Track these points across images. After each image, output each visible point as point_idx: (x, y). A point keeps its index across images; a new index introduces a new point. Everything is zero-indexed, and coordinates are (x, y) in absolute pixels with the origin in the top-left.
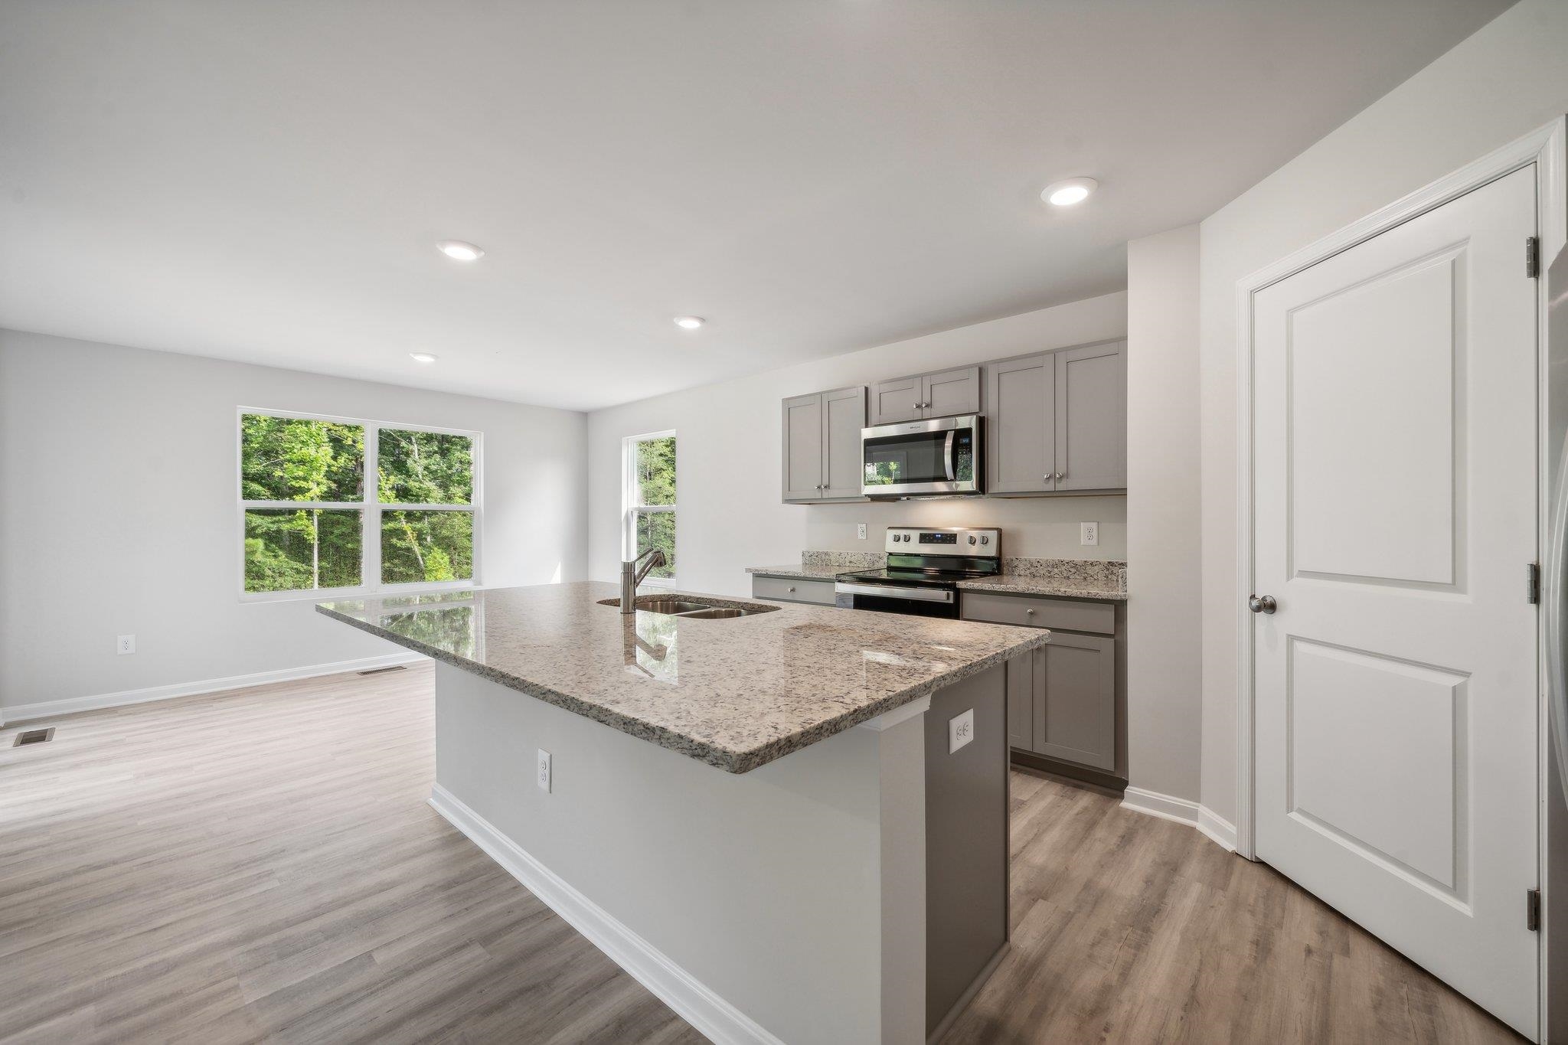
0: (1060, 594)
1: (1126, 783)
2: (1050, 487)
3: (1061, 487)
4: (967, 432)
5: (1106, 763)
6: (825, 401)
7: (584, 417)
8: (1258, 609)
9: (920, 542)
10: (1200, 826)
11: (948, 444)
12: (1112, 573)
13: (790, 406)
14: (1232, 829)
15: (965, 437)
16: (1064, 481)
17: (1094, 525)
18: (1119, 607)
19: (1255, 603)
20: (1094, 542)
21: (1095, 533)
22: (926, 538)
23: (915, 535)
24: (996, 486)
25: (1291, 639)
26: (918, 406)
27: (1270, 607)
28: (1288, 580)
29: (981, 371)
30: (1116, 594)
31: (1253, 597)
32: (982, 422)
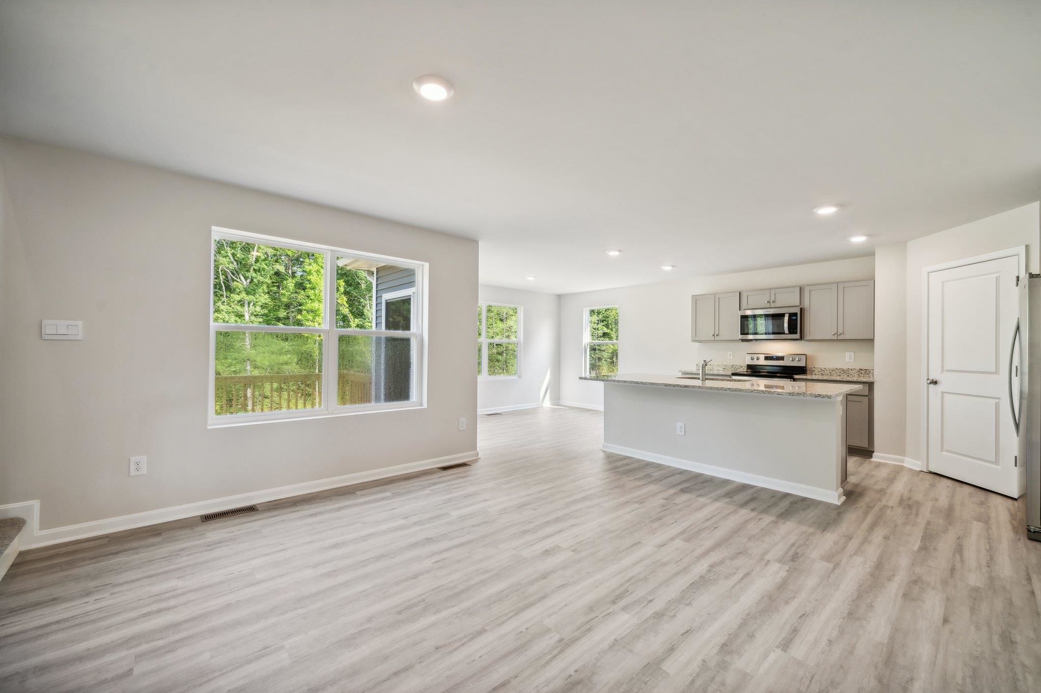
0: (844, 380)
1: (874, 452)
2: (835, 338)
3: (840, 338)
4: (795, 314)
5: (864, 444)
6: (716, 298)
7: (560, 297)
8: (931, 383)
9: (765, 360)
10: (905, 465)
11: (786, 318)
12: (861, 373)
13: (696, 299)
14: (919, 463)
15: (794, 316)
16: (842, 336)
17: (853, 353)
18: (871, 385)
19: (929, 381)
20: (853, 360)
21: (853, 357)
22: (767, 358)
23: (762, 357)
24: (807, 337)
25: (943, 393)
26: (768, 302)
27: (935, 383)
28: (942, 373)
29: (801, 289)
30: (870, 380)
31: (928, 379)
32: (801, 310)
